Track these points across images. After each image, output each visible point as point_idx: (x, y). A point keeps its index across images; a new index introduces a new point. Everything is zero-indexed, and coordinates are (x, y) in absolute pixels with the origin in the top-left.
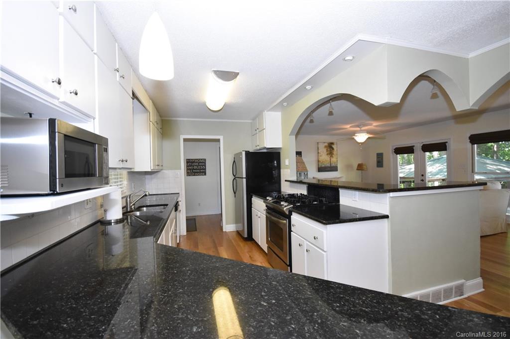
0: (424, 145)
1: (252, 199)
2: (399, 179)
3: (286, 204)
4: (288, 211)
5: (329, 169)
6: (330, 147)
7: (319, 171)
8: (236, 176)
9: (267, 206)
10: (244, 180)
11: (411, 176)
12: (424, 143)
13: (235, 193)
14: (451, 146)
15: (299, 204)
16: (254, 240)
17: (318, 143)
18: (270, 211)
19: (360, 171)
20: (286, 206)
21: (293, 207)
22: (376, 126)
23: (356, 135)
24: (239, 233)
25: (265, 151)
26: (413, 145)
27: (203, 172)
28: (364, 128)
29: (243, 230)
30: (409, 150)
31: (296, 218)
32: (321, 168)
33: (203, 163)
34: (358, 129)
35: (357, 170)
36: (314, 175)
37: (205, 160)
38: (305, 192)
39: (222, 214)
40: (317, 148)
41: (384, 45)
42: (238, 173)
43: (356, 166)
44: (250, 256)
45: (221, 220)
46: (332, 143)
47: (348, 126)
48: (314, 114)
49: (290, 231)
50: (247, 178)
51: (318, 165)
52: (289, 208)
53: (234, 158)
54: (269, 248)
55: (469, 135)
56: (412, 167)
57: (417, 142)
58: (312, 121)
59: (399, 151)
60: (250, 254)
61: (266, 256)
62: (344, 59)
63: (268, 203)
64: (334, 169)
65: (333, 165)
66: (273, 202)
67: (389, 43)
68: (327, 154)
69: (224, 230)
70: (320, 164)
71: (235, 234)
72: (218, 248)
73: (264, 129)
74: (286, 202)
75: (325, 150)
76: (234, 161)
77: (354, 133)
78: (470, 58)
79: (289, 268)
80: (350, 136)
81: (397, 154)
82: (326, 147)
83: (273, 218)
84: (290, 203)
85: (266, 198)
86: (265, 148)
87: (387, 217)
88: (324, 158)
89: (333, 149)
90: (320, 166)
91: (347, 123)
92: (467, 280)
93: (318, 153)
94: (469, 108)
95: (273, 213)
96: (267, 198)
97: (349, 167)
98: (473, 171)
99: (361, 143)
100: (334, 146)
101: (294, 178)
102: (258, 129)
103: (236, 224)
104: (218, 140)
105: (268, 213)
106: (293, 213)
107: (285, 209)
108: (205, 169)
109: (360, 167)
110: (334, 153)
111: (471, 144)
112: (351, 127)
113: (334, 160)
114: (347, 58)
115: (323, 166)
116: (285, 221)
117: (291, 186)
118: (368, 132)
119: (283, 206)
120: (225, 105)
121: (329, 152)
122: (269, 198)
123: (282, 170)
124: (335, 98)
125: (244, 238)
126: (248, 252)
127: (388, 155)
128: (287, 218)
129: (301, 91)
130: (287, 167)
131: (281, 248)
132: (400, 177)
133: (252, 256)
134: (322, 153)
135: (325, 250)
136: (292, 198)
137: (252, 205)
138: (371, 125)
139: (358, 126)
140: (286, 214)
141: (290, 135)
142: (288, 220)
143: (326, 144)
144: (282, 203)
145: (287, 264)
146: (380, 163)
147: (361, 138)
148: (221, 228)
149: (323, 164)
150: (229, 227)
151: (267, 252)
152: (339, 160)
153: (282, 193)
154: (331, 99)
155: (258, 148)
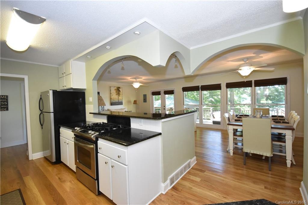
0: (165, 91)
1: (60, 129)
2: (154, 108)
3: (93, 133)
4: (95, 137)
5: (117, 104)
6: (118, 90)
7: (111, 105)
8: (43, 111)
9: (75, 135)
10: (52, 115)
11: (160, 107)
12: (165, 90)
13: (42, 125)
14: (175, 92)
15: (103, 131)
16: (62, 162)
17: (110, 87)
18: (78, 139)
19: (135, 105)
20: (93, 134)
21: (99, 134)
22: (144, 79)
23: (134, 83)
24: (46, 159)
25: (72, 91)
26: (160, 91)
27: (4, 108)
28: (138, 80)
29: (51, 155)
30: (158, 93)
31: (101, 143)
32: (113, 103)
33: (5, 99)
34: (135, 80)
35: (134, 104)
36: (108, 107)
37: (7, 96)
38: (105, 121)
39: (27, 144)
40: (110, 90)
41: (158, 30)
42: (44, 109)
43: (133, 102)
44: (59, 178)
45: (27, 150)
46: (119, 88)
47: (129, 78)
48: (111, 68)
49: (97, 152)
50: (55, 112)
51: (111, 101)
52: (96, 136)
53: (41, 95)
54: (77, 167)
55: (182, 88)
56: (160, 101)
57: (162, 89)
58: (109, 72)
59: (154, 93)
60: (59, 176)
61: (75, 175)
62: (134, 33)
63: (76, 132)
64: (120, 103)
65: (120, 101)
66: (80, 131)
67: (160, 30)
68: (116, 94)
69: (30, 159)
70: (112, 101)
71: (42, 161)
72: (24, 178)
73: (71, 74)
74: (93, 130)
75: (115, 92)
76: (41, 98)
77: (133, 82)
78: (191, 50)
79: (96, 181)
80: (130, 84)
81: (153, 95)
82: (115, 89)
83: (80, 144)
84: (96, 131)
85: (74, 128)
86: (72, 89)
87: (160, 134)
88: (115, 97)
89: (120, 91)
90: (112, 102)
91: (129, 76)
92: (191, 159)
93: (111, 93)
94: (190, 74)
95: (81, 140)
96: (76, 128)
97: (129, 102)
98: (184, 104)
99: (136, 88)
100: (120, 90)
101: (97, 111)
102: (64, 73)
103: (43, 151)
104: (23, 80)
105: (76, 140)
106: (99, 139)
107: (92, 136)
108: (7, 105)
109: (135, 102)
110: (121, 93)
111: (182, 92)
112: (131, 78)
113: (120, 98)
114: (136, 33)
115: (114, 102)
116: (92, 146)
117: (94, 117)
118: (140, 83)
119: (90, 134)
120: (30, 48)
121: (117, 93)
122: (77, 129)
123: (86, 106)
124: (125, 58)
125: (52, 162)
126: (56, 175)
127: (149, 96)
128: (94, 143)
129: (102, 49)
130: (90, 103)
131: (89, 166)
132: (155, 108)
133: (60, 178)
134: (113, 94)
135: (127, 165)
136: (96, 127)
137: (60, 134)
138: (141, 78)
139: (135, 78)
140: (93, 140)
141: (93, 80)
142: (95, 145)
143: (116, 88)
144: (90, 132)
145: (94, 179)
146: (145, 100)
147: (136, 85)
148: (27, 157)
149: (114, 100)
150: (35, 155)
151: (75, 171)
152: (123, 98)
153: (87, 123)
154: (122, 59)
155: (65, 88)
